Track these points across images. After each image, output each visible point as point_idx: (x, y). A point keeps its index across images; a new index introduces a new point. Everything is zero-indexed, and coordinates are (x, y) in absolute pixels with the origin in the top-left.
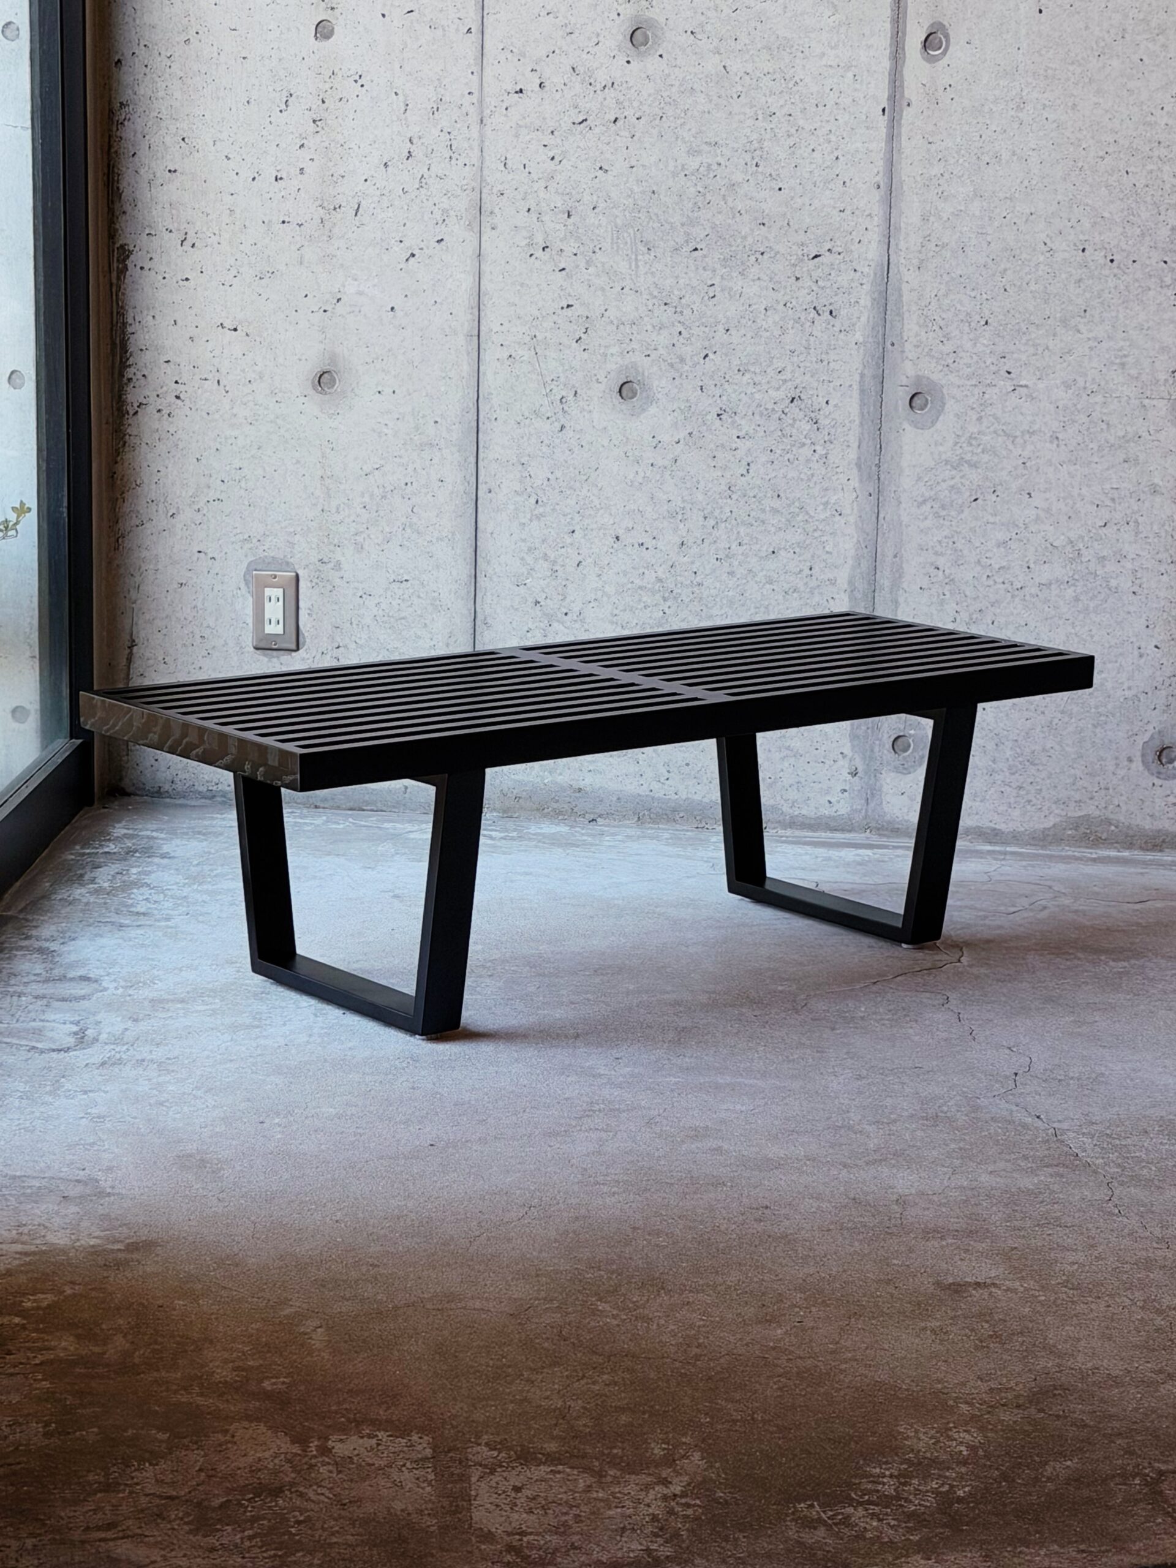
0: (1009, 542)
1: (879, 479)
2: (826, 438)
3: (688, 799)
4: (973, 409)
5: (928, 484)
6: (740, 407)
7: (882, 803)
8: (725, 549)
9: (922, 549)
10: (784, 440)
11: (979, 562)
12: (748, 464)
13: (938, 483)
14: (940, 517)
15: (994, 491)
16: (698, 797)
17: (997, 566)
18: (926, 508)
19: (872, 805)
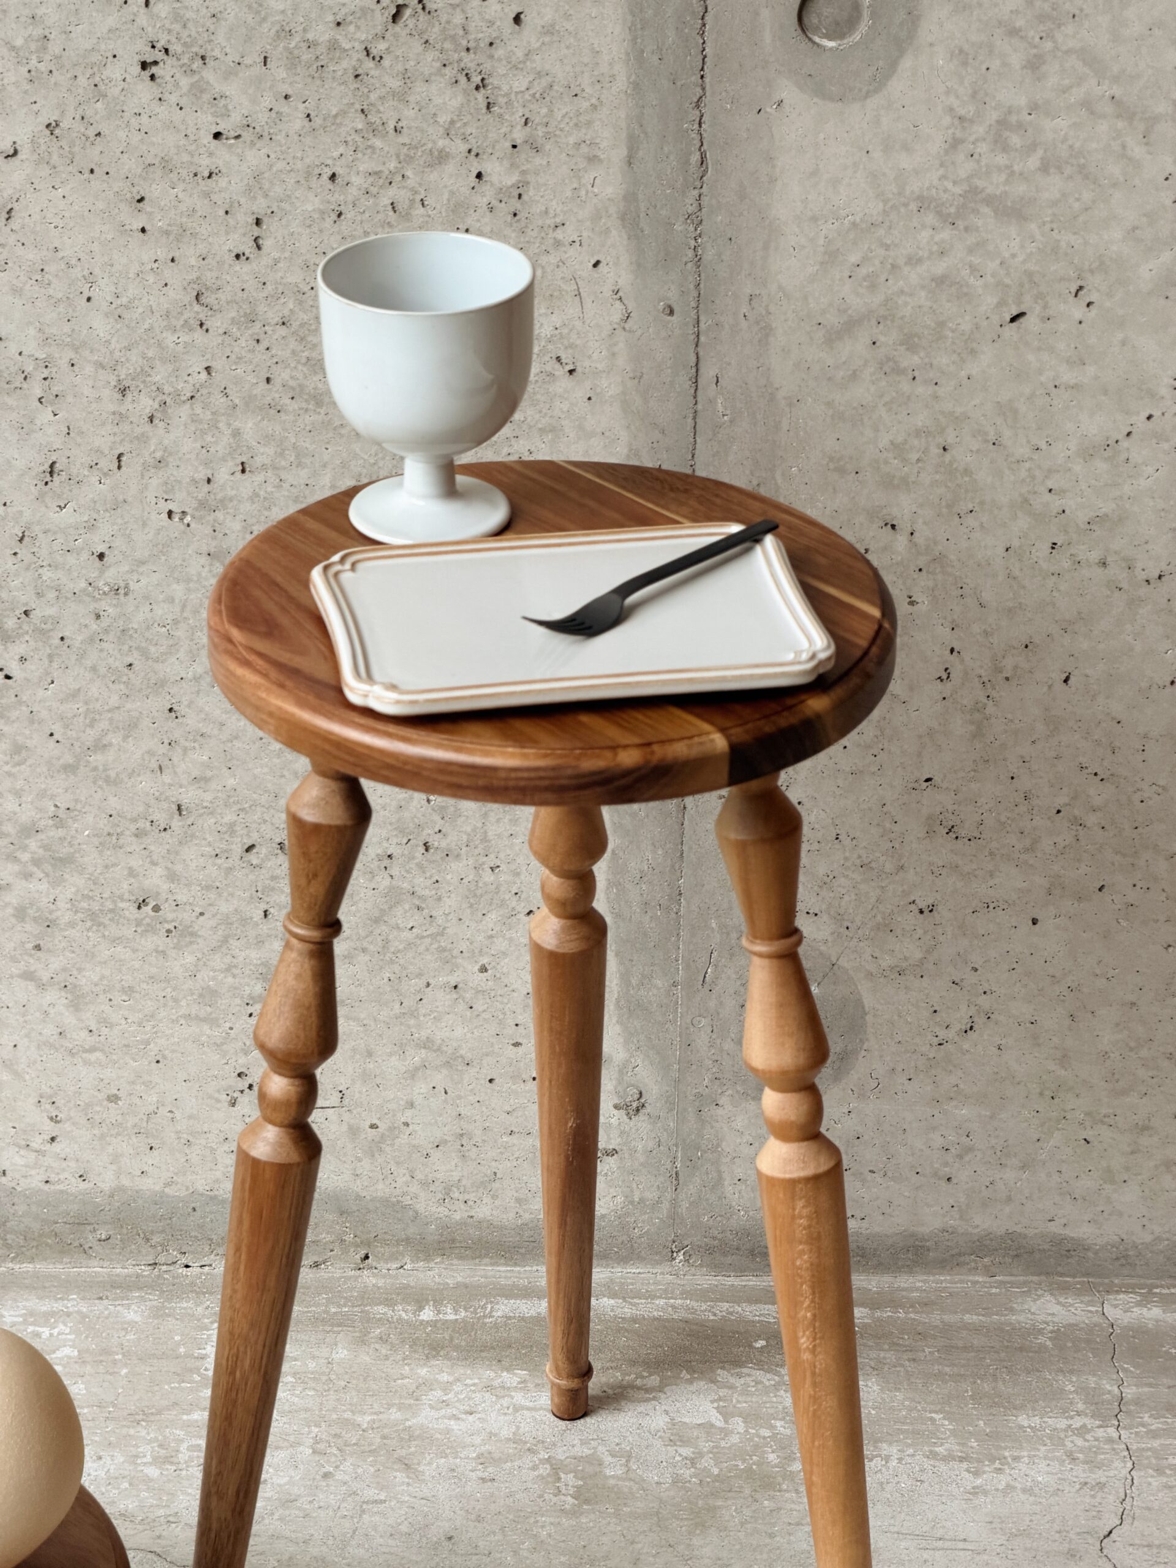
0: (1125, 444)
1: (698, 261)
2: (519, 135)
3: (121, 1189)
4: (1013, 32)
5: (863, 271)
6: (220, 38)
7: (720, 1179)
8: (194, 481)
9: (841, 471)
10: (378, 143)
11: (1026, 500)
12: (258, 222)
13: (893, 266)
14: (899, 371)
15: (1081, 288)
16: (150, 1185)
17: (1082, 517)
18: (856, 348)
19: (691, 1188)
